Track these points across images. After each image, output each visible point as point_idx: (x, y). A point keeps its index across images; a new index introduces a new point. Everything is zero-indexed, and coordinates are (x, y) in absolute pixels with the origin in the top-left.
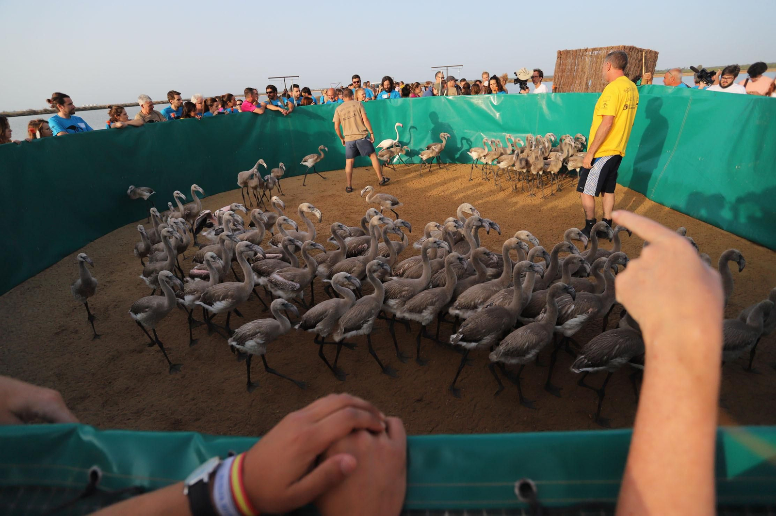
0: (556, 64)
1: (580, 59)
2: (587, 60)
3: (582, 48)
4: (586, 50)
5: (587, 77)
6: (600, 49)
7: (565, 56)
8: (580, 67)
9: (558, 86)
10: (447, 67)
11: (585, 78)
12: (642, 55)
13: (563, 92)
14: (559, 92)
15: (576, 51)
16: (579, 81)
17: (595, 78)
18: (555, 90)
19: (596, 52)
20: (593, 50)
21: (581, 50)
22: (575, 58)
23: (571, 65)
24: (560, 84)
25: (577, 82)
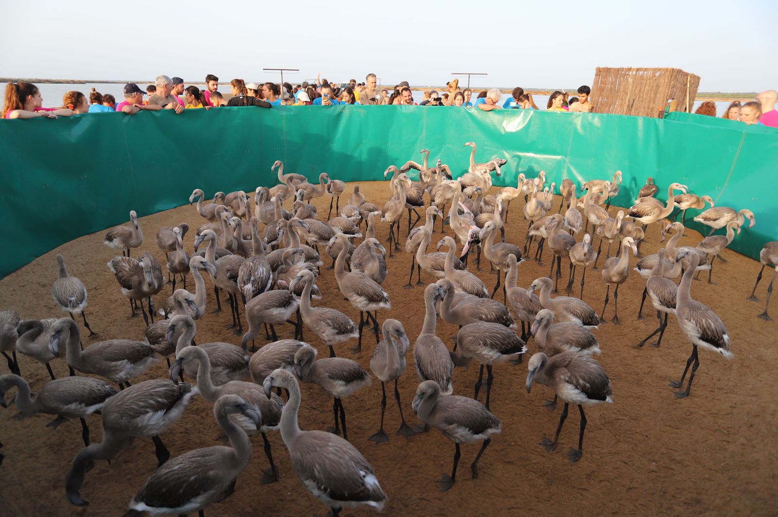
0: (594, 81)
1: (622, 79)
2: (630, 80)
3: (625, 66)
4: (630, 69)
5: (630, 99)
6: (646, 69)
7: (605, 74)
8: (622, 87)
9: (595, 106)
10: (469, 74)
11: (627, 99)
12: (687, 79)
13: (601, 113)
14: (596, 112)
15: (618, 70)
16: (620, 102)
17: (638, 100)
18: (592, 110)
19: (641, 73)
20: (638, 70)
21: (623, 69)
22: (616, 77)
23: (612, 84)
24: (597, 104)
25: (617, 103)
